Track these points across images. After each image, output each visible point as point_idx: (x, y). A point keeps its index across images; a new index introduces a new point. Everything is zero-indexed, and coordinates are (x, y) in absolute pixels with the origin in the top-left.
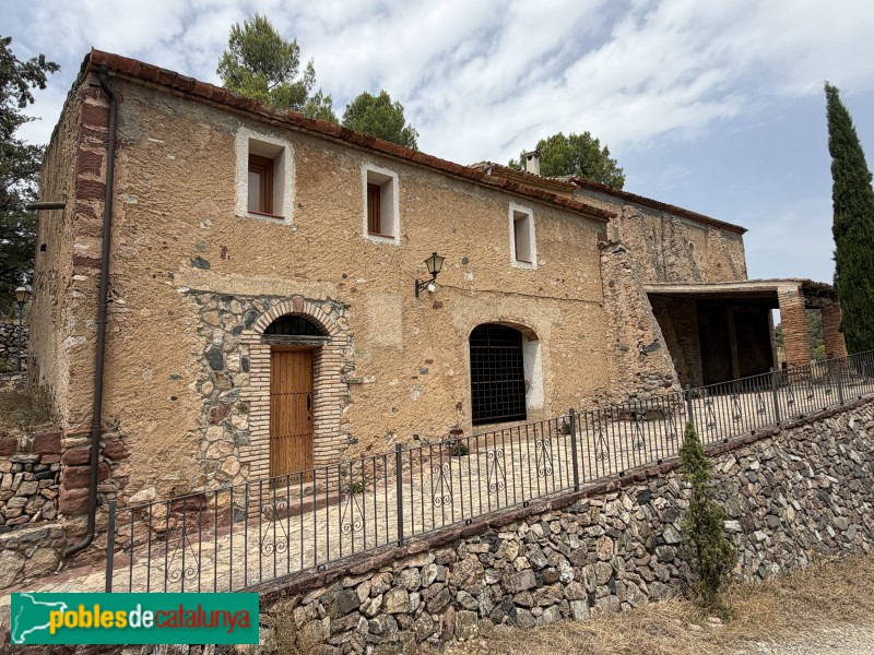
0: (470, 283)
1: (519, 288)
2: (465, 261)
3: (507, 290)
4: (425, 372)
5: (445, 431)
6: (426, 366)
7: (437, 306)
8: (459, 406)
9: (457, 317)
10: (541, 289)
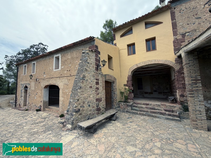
0: (45, 77)
1: (55, 76)
2: (44, 73)
3: (52, 77)
4: (37, 94)
5: (39, 105)
6: (37, 93)
7: (39, 83)
8: (41, 102)
9: (42, 84)
10: (61, 75)
